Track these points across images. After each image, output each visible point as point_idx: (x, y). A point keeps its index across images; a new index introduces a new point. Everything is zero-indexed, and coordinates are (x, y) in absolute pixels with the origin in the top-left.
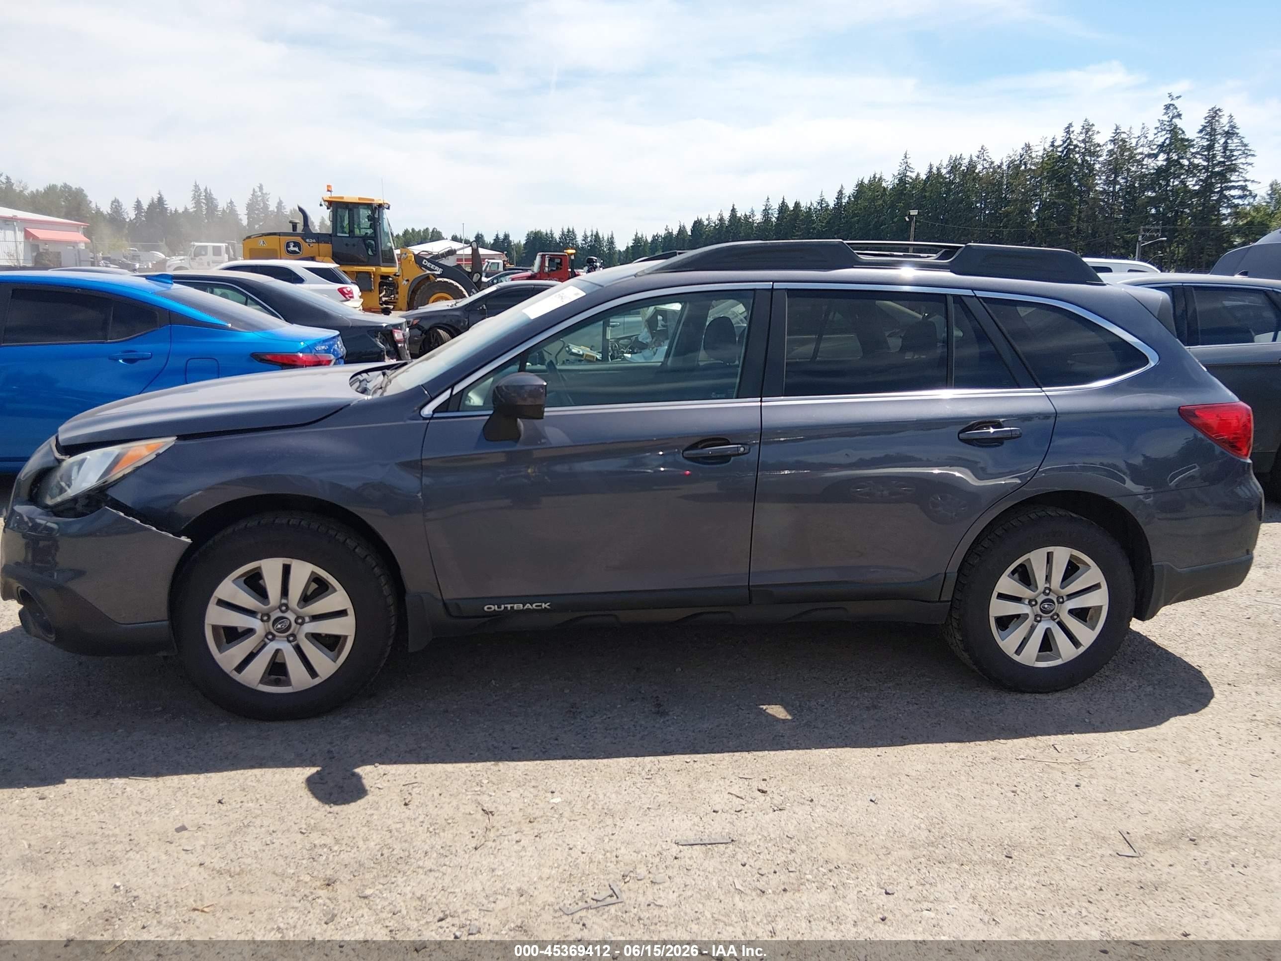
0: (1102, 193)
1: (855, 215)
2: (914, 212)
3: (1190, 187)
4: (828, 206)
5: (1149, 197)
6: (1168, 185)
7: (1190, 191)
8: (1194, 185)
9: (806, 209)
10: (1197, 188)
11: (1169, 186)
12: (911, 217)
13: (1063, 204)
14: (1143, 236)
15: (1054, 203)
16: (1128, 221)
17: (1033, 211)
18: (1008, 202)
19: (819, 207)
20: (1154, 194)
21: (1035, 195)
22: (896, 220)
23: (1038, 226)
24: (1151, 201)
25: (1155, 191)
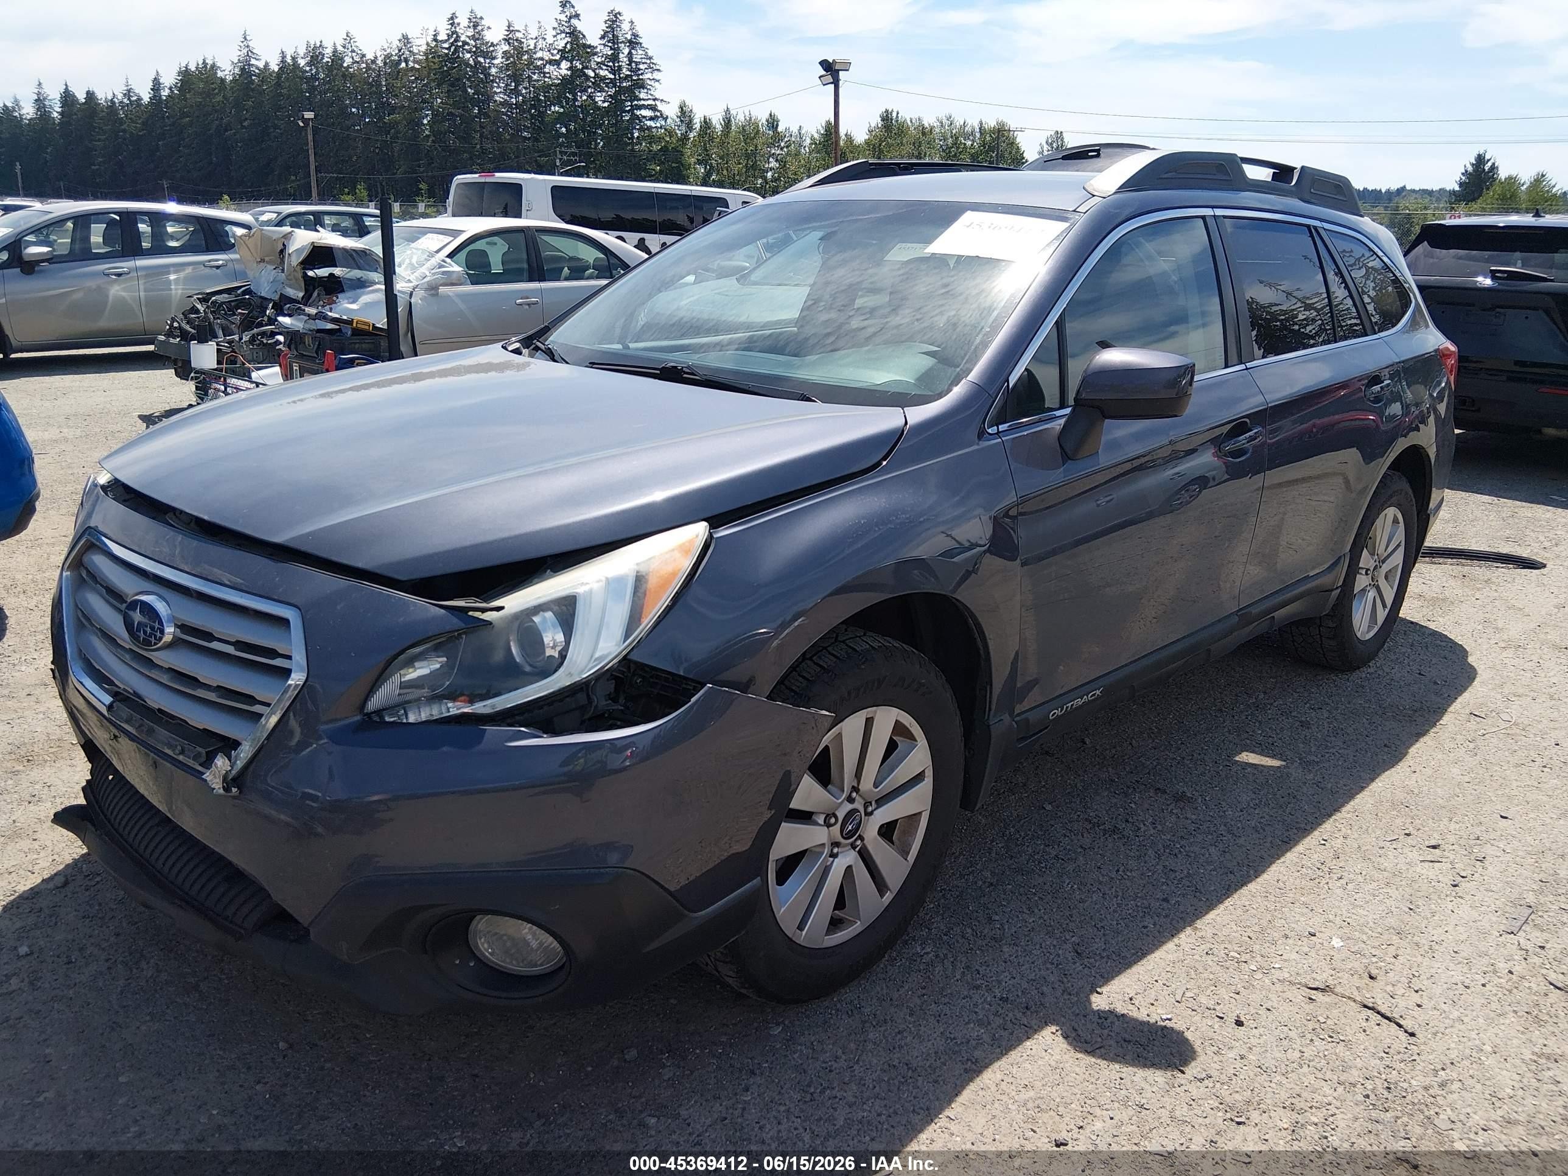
0: (503, 104)
1: (184, 115)
2: (309, 115)
3: (600, 103)
4: (140, 99)
5: (557, 112)
6: (575, 100)
7: (599, 108)
8: (604, 102)
9: (106, 101)
10: (606, 105)
11: (577, 100)
12: (306, 121)
13: (461, 116)
14: (560, 159)
15: (451, 114)
16: (537, 140)
17: (425, 122)
18: (393, 110)
19: (126, 101)
20: (562, 110)
21: (424, 101)
22: (245, 124)
23: (433, 141)
24: (560, 118)
25: (562, 107)
